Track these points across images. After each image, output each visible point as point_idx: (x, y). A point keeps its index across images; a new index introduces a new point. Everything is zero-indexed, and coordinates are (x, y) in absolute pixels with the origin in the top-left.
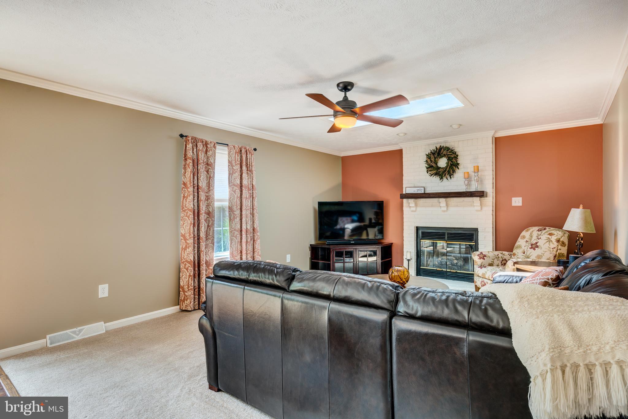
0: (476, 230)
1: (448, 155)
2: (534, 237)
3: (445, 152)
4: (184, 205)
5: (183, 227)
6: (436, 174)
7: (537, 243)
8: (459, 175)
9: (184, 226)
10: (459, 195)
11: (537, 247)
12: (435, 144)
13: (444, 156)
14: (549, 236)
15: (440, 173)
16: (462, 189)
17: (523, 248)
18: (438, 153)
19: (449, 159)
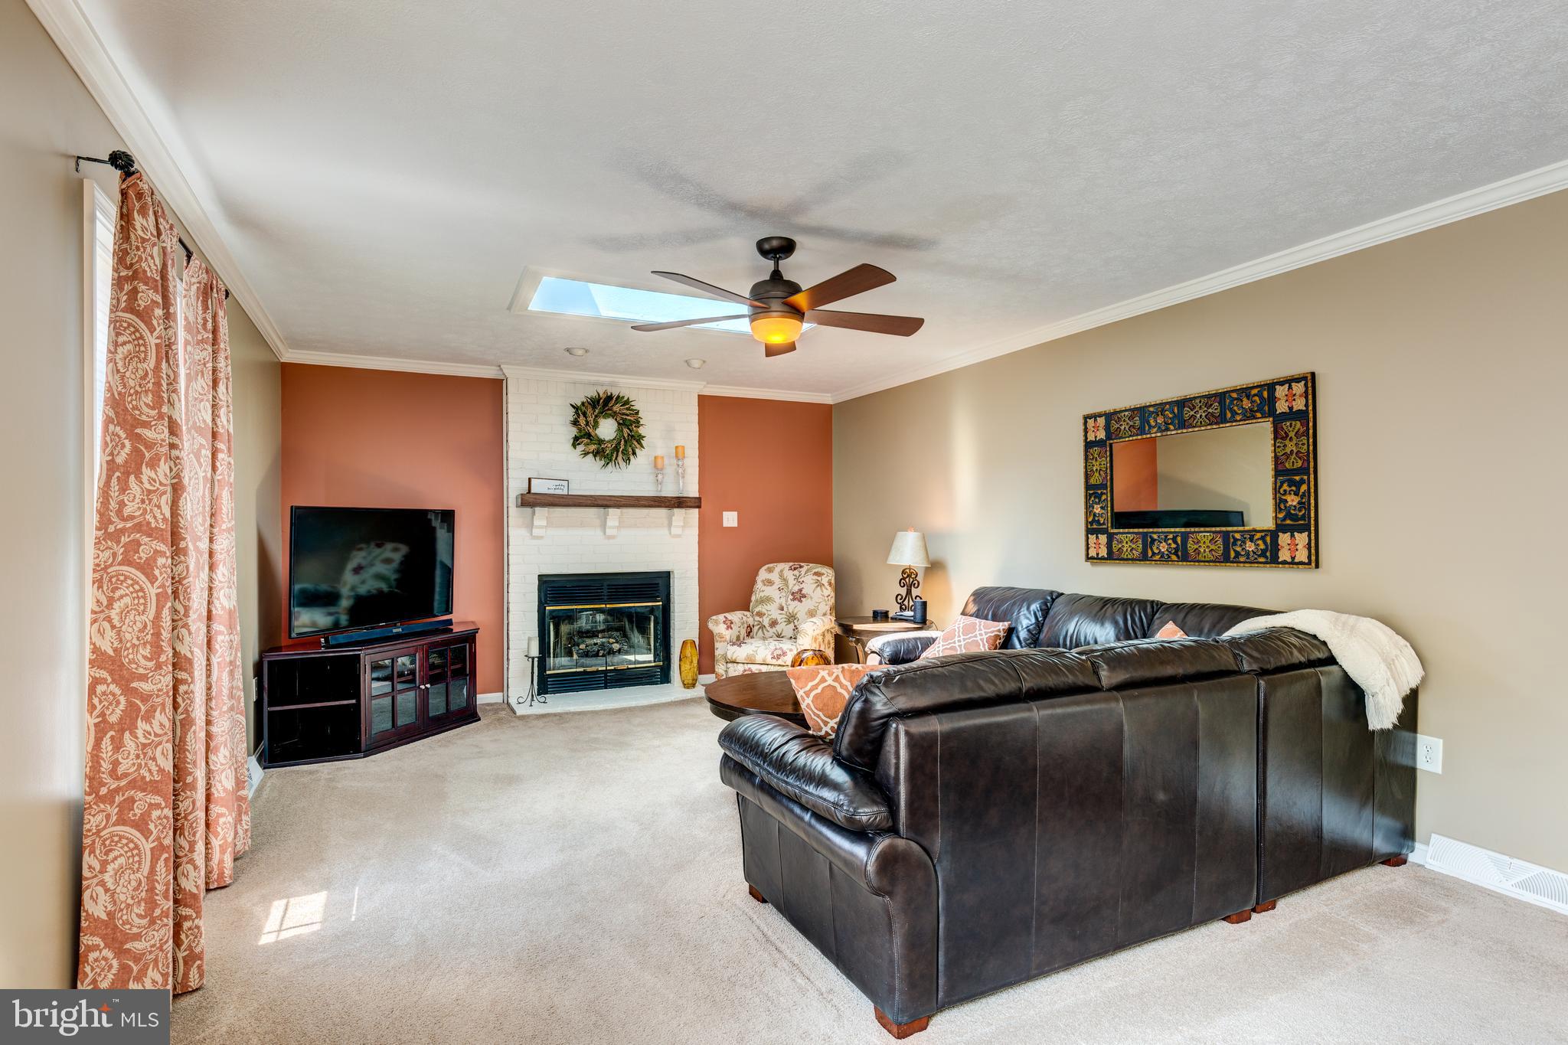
0: (666, 576)
1: (624, 414)
2: (791, 582)
3: (616, 408)
4: (113, 505)
5: (109, 619)
6: (596, 454)
7: (801, 590)
8: (642, 459)
9: (114, 614)
10: (657, 504)
11: (804, 596)
12: (594, 384)
13: (614, 415)
14: (816, 577)
15: (608, 454)
16: (648, 490)
17: (778, 601)
18: (603, 404)
19: (623, 424)
